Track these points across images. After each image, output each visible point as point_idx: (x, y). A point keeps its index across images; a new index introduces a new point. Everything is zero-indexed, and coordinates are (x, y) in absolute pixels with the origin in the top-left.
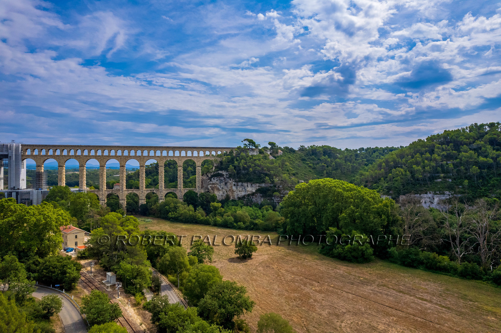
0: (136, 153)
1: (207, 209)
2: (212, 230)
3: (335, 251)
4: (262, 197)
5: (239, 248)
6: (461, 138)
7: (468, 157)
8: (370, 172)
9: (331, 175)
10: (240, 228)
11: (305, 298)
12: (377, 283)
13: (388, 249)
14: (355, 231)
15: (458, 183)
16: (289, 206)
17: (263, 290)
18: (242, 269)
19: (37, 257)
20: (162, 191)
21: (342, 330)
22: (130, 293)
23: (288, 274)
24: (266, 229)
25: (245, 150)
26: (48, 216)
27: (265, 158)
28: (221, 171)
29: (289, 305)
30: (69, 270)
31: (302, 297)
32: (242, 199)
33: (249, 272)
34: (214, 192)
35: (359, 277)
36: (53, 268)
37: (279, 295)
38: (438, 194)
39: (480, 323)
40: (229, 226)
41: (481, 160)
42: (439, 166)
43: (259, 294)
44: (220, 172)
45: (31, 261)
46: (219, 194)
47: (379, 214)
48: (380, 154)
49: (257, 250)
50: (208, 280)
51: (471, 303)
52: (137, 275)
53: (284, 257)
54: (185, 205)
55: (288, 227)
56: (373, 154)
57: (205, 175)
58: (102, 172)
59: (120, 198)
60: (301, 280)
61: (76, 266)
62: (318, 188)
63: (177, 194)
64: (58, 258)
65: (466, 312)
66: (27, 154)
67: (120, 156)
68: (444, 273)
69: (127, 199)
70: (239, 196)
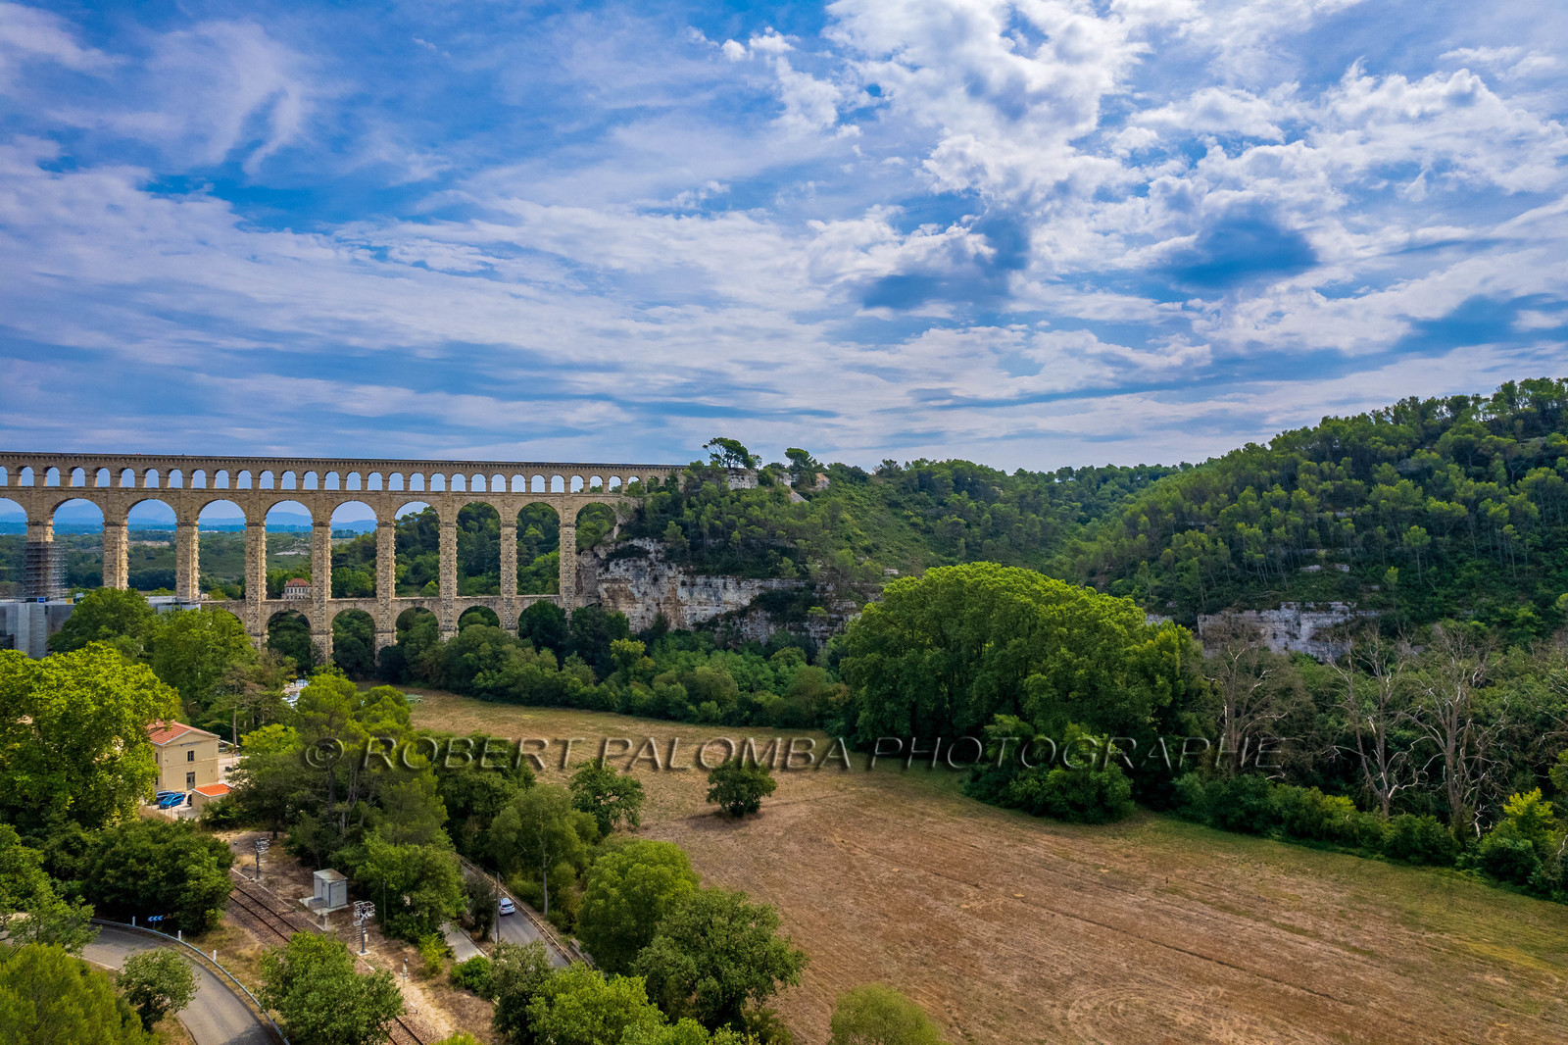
0: (365, 481)
1: (598, 662)
2: (619, 727)
3: (1017, 788)
4: (770, 621)
5: (722, 784)
6: (1375, 442)
7: (1396, 500)
8: (1101, 542)
9: (979, 552)
10: (707, 720)
11: (944, 936)
12: (1152, 884)
13: (1175, 779)
14: (1075, 726)
15: (1369, 577)
16: (866, 650)
17: (812, 915)
18: (735, 849)
19: (74, 827)
20: (450, 605)
21: (1070, 1030)
22: (399, 935)
23: (881, 861)
24: (790, 722)
25: (715, 473)
26: (108, 692)
27: (779, 497)
28: (640, 538)
29: (898, 958)
30: (194, 869)
31: (933, 934)
32: (707, 629)
33: (756, 859)
34: (616, 607)
35: (1097, 867)
36: (140, 861)
37: (863, 928)
38: (1312, 610)
39: (1465, 995)
40: (672, 713)
41: (1434, 509)
42: (1312, 526)
43: (799, 928)
44: (636, 542)
45: (54, 841)
46: (636, 613)
47: (1145, 671)
48: (1122, 486)
49: (774, 788)
50: (661, 888)
51: (1432, 936)
52: (423, 876)
53: (860, 810)
54: (528, 649)
55: (863, 715)
56: (1103, 486)
57: (589, 552)
58: (253, 544)
59: (314, 627)
60: (923, 879)
61: (215, 852)
62: (958, 595)
63: (498, 613)
64: (155, 829)
65: (1423, 962)
67: (312, 492)
68: (1341, 849)
69: (336, 631)
70: (699, 618)
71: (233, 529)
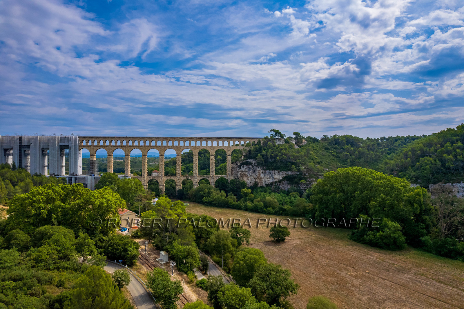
0: (173, 143)
1: (238, 195)
2: (244, 214)
3: (366, 238)
4: (288, 184)
5: (274, 232)
8: (395, 160)
9: (354, 163)
10: (269, 213)
11: (342, 282)
12: (413, 271)
13: (421, 238)
14: (386, 219)
16: (318, 193)
17: (301, 273)
18: (278, 252)
19: (101, 235)
20: (196, 178)
22: (182, 271)
23: (323, 258)
24: (294, 215)
25: (272, 140)
26: (109, 200)
27: (291, 147)
29: (328, 288)
30: (130, 249)
31: (339, 282)
32: (269, 186)
33: (284, 255)
34: (243, 179)
35: (394, 264)
36: (117, 246)
37: (317, 278)
40: (259, 211)
43: (297, 277)
44: (249, 160)
45: (97, 239)
46: (248, 181)
47: (410, 202)
48: (402, 142)
49: (290, 234)
50: (255, 262)
52: (188, 255)
53: (316, 242)
54: (218, 191)
55: (317, 213)
56: (395, 142)
57: (235, 163)
58: (144, 161)
59: (160, 184)
60: (336, 265)
61: (135, 244)
62: (347, 177)
63: (209, 180)
64: (120, 237)
66: (83, 144)
67: (159, 146)
69: (166, 185)
70: (267, 183)
71: (139, 156)
